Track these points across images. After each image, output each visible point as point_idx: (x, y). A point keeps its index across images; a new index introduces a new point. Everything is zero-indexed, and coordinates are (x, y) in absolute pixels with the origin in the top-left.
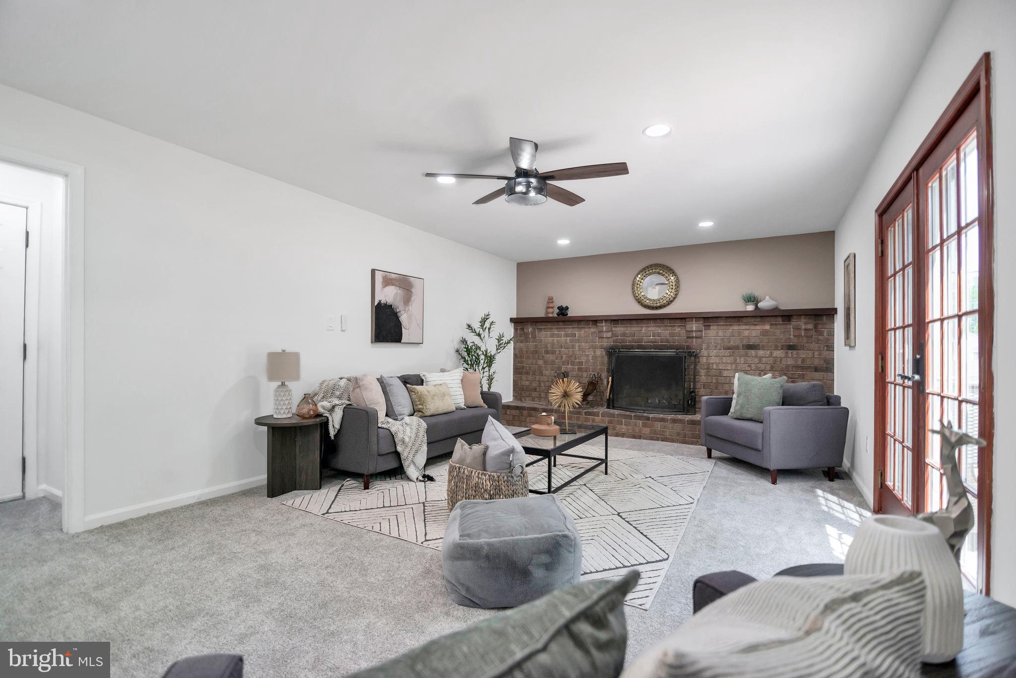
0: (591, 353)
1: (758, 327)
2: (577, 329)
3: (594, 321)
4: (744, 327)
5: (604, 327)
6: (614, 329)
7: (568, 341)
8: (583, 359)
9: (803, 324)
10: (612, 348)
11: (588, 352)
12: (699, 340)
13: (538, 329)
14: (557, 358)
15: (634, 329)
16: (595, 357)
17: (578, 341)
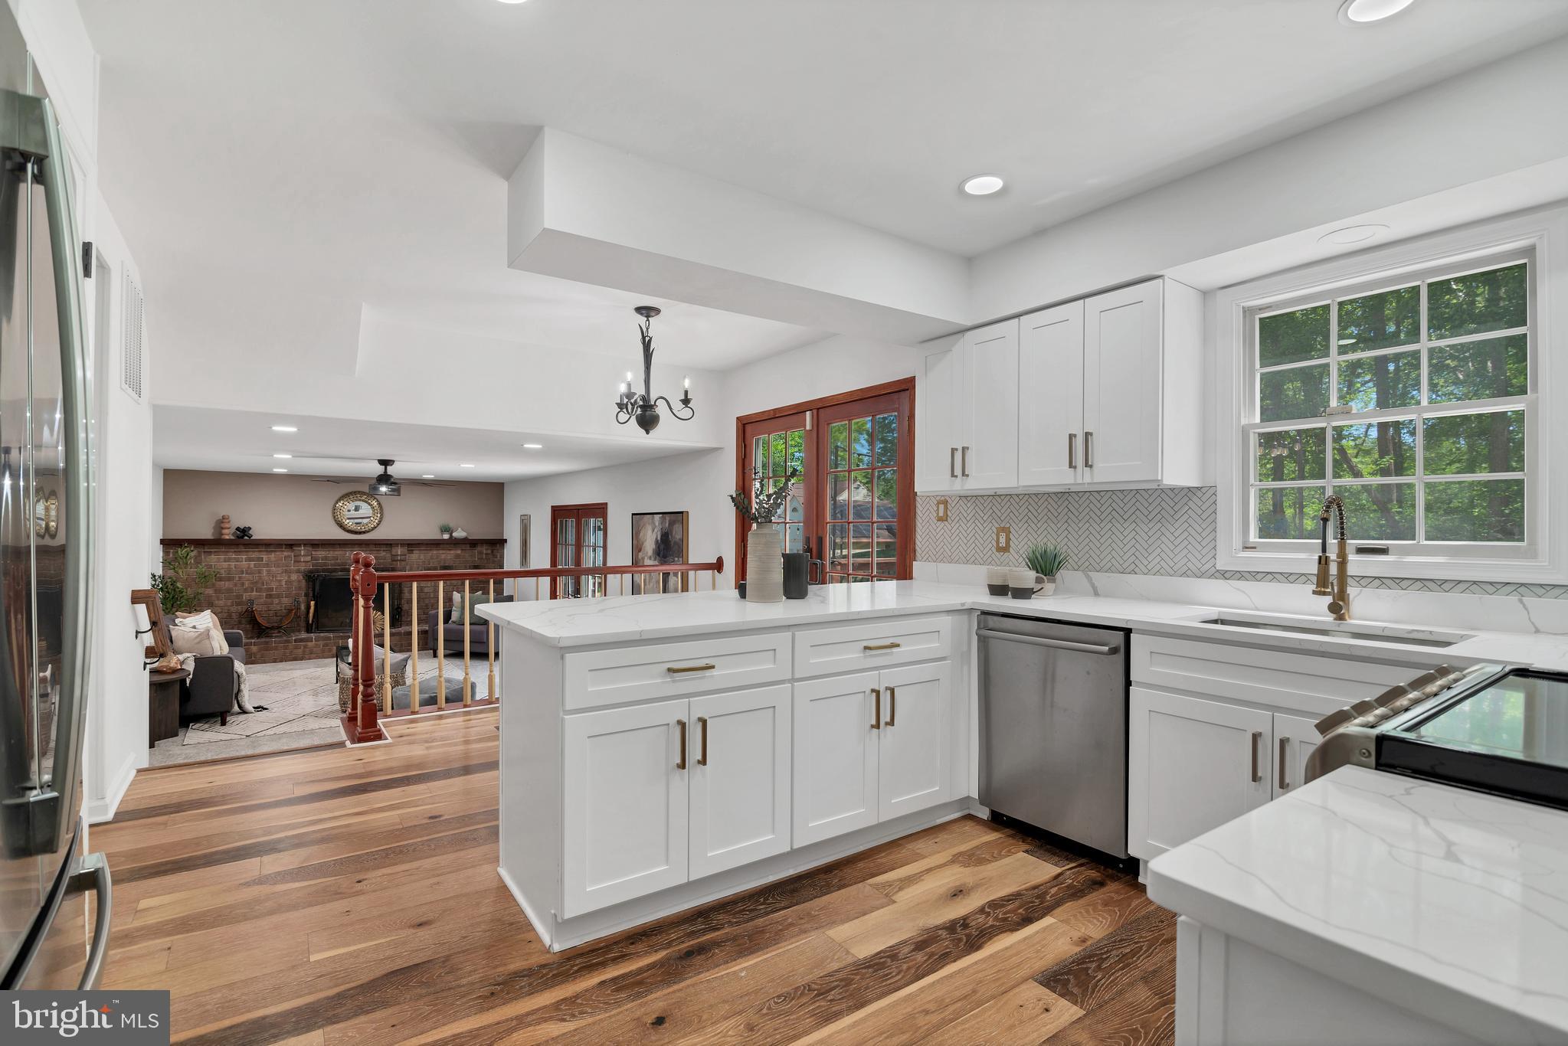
0: (284, 578)
1: (452, 552)
2: (265, 553)
3: (291, 545)
4: (441, 552)
5: (303, 551)
6: (313, 553)
7: (252, 566)
8: (274, 585)
9: (485, 549)
10: (311, 571)
11: (281, 577)
12: (403, 563)
13: (204, 552)
14: (236, 585)
15: (336, 553)
16: (289, 582)
17: (267, 565)
